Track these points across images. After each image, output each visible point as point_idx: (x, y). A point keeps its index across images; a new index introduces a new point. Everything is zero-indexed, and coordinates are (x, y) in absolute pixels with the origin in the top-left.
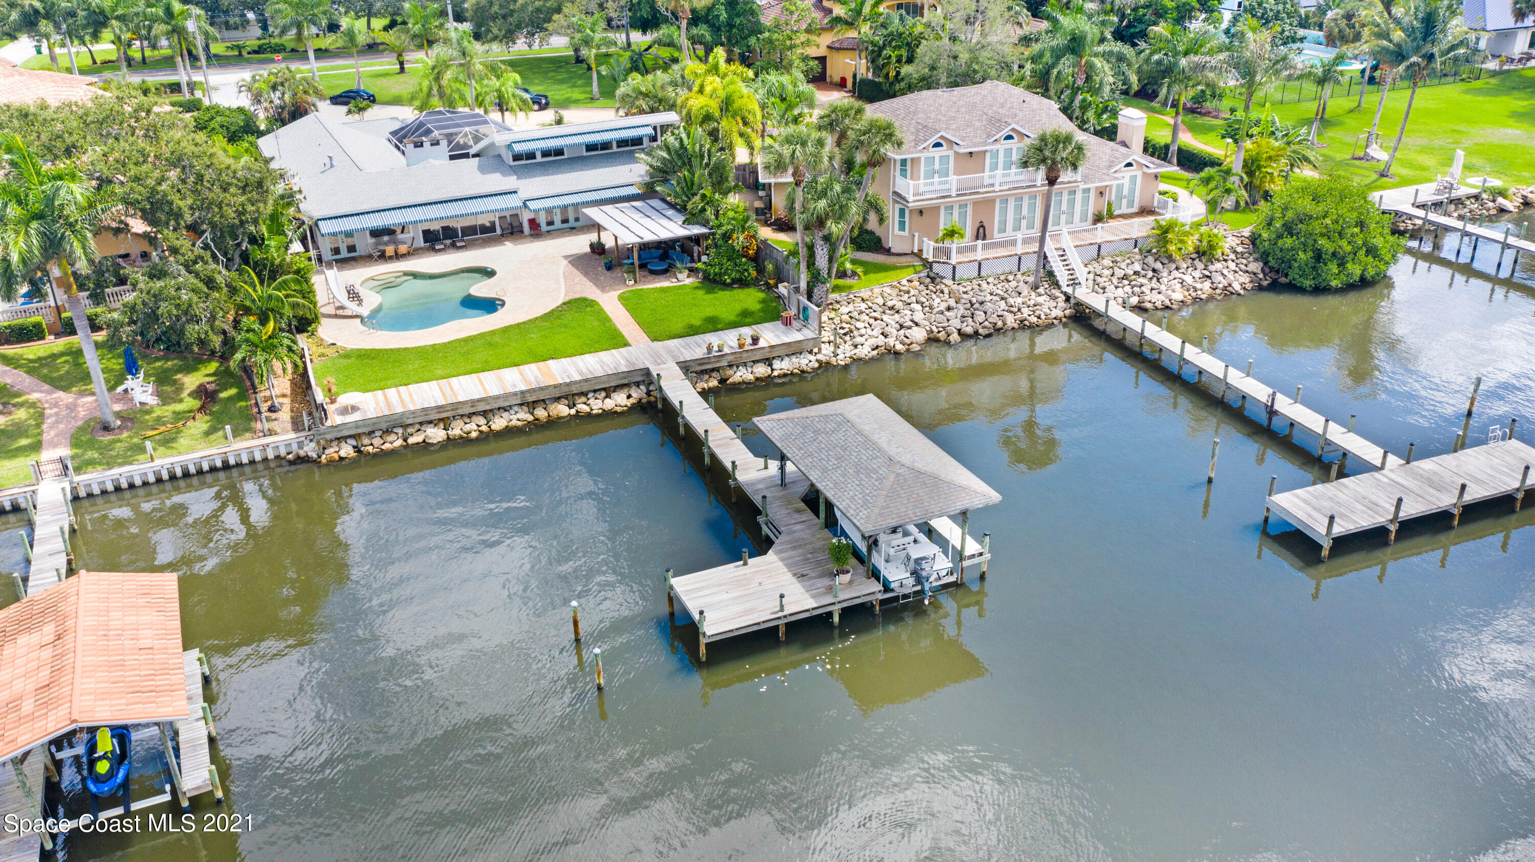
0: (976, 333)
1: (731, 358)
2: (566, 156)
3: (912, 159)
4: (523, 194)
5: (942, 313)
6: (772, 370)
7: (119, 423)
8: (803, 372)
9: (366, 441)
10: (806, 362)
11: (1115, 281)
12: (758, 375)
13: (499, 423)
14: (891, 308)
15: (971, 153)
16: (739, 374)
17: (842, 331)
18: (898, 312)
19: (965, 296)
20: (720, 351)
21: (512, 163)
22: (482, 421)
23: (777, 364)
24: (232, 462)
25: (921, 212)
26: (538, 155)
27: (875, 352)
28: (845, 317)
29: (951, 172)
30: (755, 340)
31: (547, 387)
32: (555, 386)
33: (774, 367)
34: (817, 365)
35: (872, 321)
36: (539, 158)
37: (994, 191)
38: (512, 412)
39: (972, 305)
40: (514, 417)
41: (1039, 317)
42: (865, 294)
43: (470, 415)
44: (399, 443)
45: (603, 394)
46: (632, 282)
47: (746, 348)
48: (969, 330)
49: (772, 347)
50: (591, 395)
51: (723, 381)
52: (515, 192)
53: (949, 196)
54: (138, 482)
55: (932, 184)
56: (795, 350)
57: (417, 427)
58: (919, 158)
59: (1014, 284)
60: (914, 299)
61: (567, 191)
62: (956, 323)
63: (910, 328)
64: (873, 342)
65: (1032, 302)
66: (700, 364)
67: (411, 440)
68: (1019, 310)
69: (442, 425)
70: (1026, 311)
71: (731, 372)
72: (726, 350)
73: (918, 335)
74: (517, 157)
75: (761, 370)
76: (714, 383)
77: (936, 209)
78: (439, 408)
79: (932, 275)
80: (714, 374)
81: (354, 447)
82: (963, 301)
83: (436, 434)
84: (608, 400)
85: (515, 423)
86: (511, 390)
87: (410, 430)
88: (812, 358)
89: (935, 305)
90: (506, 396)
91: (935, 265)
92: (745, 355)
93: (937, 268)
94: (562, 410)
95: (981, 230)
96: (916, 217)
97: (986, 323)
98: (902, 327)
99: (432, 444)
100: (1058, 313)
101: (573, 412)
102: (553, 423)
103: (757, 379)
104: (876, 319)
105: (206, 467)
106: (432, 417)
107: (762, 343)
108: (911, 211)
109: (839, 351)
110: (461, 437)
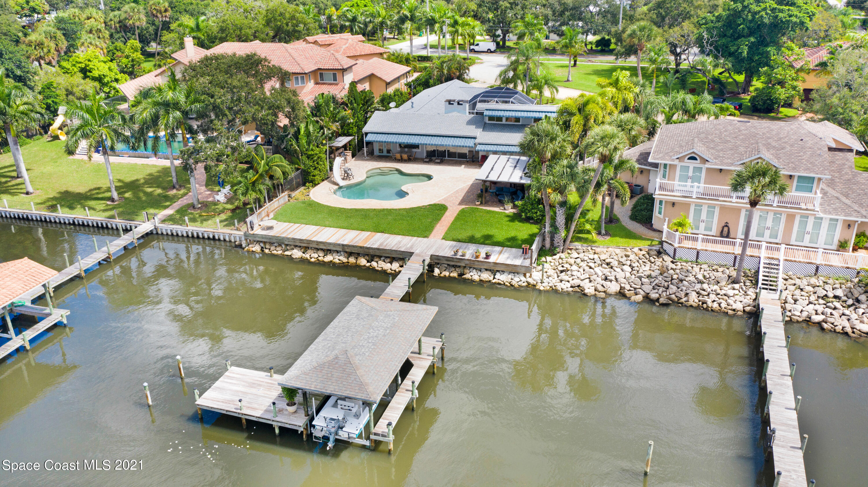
0: (658, 300)
1: (467, 262)
2: (520, 123)
3: (670, 165)
4: (477, 141)
5: (640, 278)
6: (494, 278)
7: (200, 206)
8: (512, 285)
9: (267, 246)
10: (518, 280)
11: (813, 298)
12: (482, 278)
13: (329, 258)
14: (608, 264)
15: (721, 170)
16: (471, 274)
17: (562, 269)
18: (612, 267)
19: (671, 272)
20: (462, 256)
21: (487, 122)
22: (321, 254)
23: (498, 276)
24: (217, 237)
25: (673, 204)
26: (504, 119)
27: (572, 289)
28: (572, 261)
29: (702, 180)
30: (488, 256)
31: (356, 247)
32: (361, 247)
33: (496, 277)
34: (525, 284)
35: (587, 269)
36: (504, 122)
37: (731, 202)
38: (339, 254)
39: (672, 279)
40: (337, 257)
41: (719, 304)
42: (598, 250)
43: (318, 249)
44: (280, 252)
45: (388, 260)
46: (479, 203)
47: (480, 259)
48: (654, 295)
49: (495, 264)
50: (382, 259)
51: (461, 275)
52: (475, 138)
53: (691, 197)
54: (180, 234)
55: (685, 186)
56: (513, 270)
57: (292, 247)
58: (675, 166)
59: (719, 274)
60: (628, 263)
61: (504, 143)
62: (648, 288)
63: (611, 281)
64: (577, 282)
65: (723, 292)
66: (447, 260)
67: (287, 253)
68: (708, 295)
69: (302, 250)
70: (713, 297)
71: (468, 271)
72: (467, 257)
73: (614, 287)
74: (491, 118)
75: (486, 276)
76: (454, 274)
77: (687, 206)
78: (301, 241)
79: (661, 250)
80: (457, 269)
81: (262, 248)
82: (665, 275)
83: (297, 254)
84: (389, 264)
85: (336, 261)
86: (339, 242)
87: (288, 248)
88: (523, 279)
89: (641, 271)
90: (335, 245)
91: (665, 244)
92: (477, 263)
93: (666, 246)
94: (363, 262)
95: (726, 229)
96: (670, 206)
97: (673, 296)
98: (606, 279)
99: (293, 258)
100: (739, 306)
101: (368, 264)
102: (357, 266)
103: (481, 280)
104: (591, 268)
105: (206, 237)
106: (297, 244)
107: (492, 259)
108: (666, 202)
109: (546, 280)
110: (307, 259)
